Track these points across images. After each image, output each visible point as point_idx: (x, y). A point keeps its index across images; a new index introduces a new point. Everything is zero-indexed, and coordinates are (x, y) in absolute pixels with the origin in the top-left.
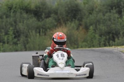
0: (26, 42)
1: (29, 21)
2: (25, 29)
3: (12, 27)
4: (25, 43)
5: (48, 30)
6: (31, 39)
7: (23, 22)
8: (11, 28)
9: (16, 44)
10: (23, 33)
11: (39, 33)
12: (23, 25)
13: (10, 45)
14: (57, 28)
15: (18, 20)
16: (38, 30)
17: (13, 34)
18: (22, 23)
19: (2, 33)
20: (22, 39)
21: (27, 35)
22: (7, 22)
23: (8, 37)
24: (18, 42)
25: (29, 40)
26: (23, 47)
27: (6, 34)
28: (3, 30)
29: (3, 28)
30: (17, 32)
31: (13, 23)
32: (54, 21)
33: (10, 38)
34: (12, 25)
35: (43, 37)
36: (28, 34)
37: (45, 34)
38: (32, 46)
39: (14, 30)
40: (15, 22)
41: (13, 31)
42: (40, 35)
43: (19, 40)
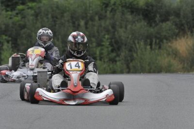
0: (129, 58)
1: (135, 26)
2: (128, 38)
3: (108, 34)
4: (128, 60)
5: (165, 41)
6: (137, 55)
7: (126, 28)
8: (107, 36)
9: (113, 61)
10: (125, 45)
11: (151, 45)
12: (125, 32)
13: (104, 62)
14: (178, 38)
15: (117, 23)
16: (149, 41)
17: (110, 46)
18: (123, 29)
19: (92, 44)
20: (123, 54)
21: (132, 47)
22: (101, 26)
23: (102, 49)
24: (117, 59)
25: (135, 55)
26: (125, 66)
27: (99, 44)
28: (93, 39)
29: (94, 36)
30: (116, 42)
31: (110, 28)
32: (174, 27)
33: (105, 51)
34: (108, 31)
35: (157, 51)
36: (134, 46)
37: (160, 48)
38: (139, 64)
39: (111, 39)
40: (113, 27)
41: (109, 40)
42: (151, 48)
43: (118, 55)
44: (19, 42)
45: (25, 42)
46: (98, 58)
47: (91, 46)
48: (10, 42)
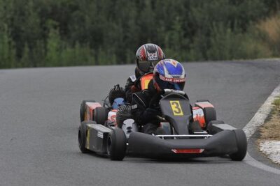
0: (205, 45)
5: (251, 22)
7: (202, 6)
8: (178, 18)
11: (232, 27)
13: (175, 50)
14: (267, 18)
16: (230, 22)
20: (196, 39)
23: (172, 34)
24: (191, 45)
25: (212, 40)
27: (169, 28)
28: (162, 22)
30: (190, 25)
31: (182, 7)
32: (262, 4)
33: (176, 36)
34: (180, 12)
35: (240, 35)
36: (210, 28)
37: (245, 30)
40: (187, 6)
42: (232, 30)
43: (192, 41)
44: (70, 27)
45: (77, 27)
46: (167, 46)
47: (158, 30)
48: (58, 28)
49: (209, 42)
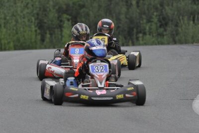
49: (177, 31)
